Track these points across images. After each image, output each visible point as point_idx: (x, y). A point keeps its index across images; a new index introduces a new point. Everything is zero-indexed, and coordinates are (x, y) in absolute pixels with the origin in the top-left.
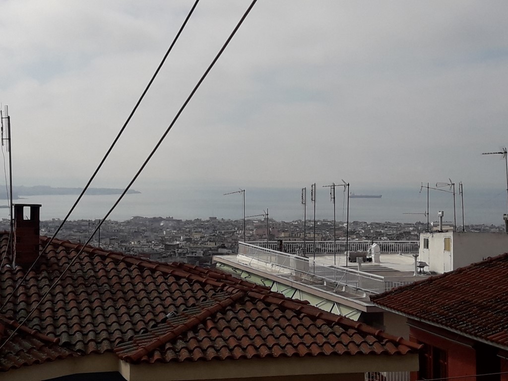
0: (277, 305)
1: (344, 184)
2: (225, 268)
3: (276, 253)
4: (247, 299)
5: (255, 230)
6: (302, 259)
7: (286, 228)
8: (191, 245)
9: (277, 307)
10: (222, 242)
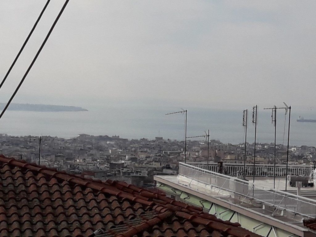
0: (204, 225)
1: (285, 107)
2: (165, 189)
3: (216, 175)
4: (175, 218)
5: (201, 151)
6: (242, 182)
7: (232, 151)
8: (136, 165)
9: (204, 228)
10: (168, 162)
